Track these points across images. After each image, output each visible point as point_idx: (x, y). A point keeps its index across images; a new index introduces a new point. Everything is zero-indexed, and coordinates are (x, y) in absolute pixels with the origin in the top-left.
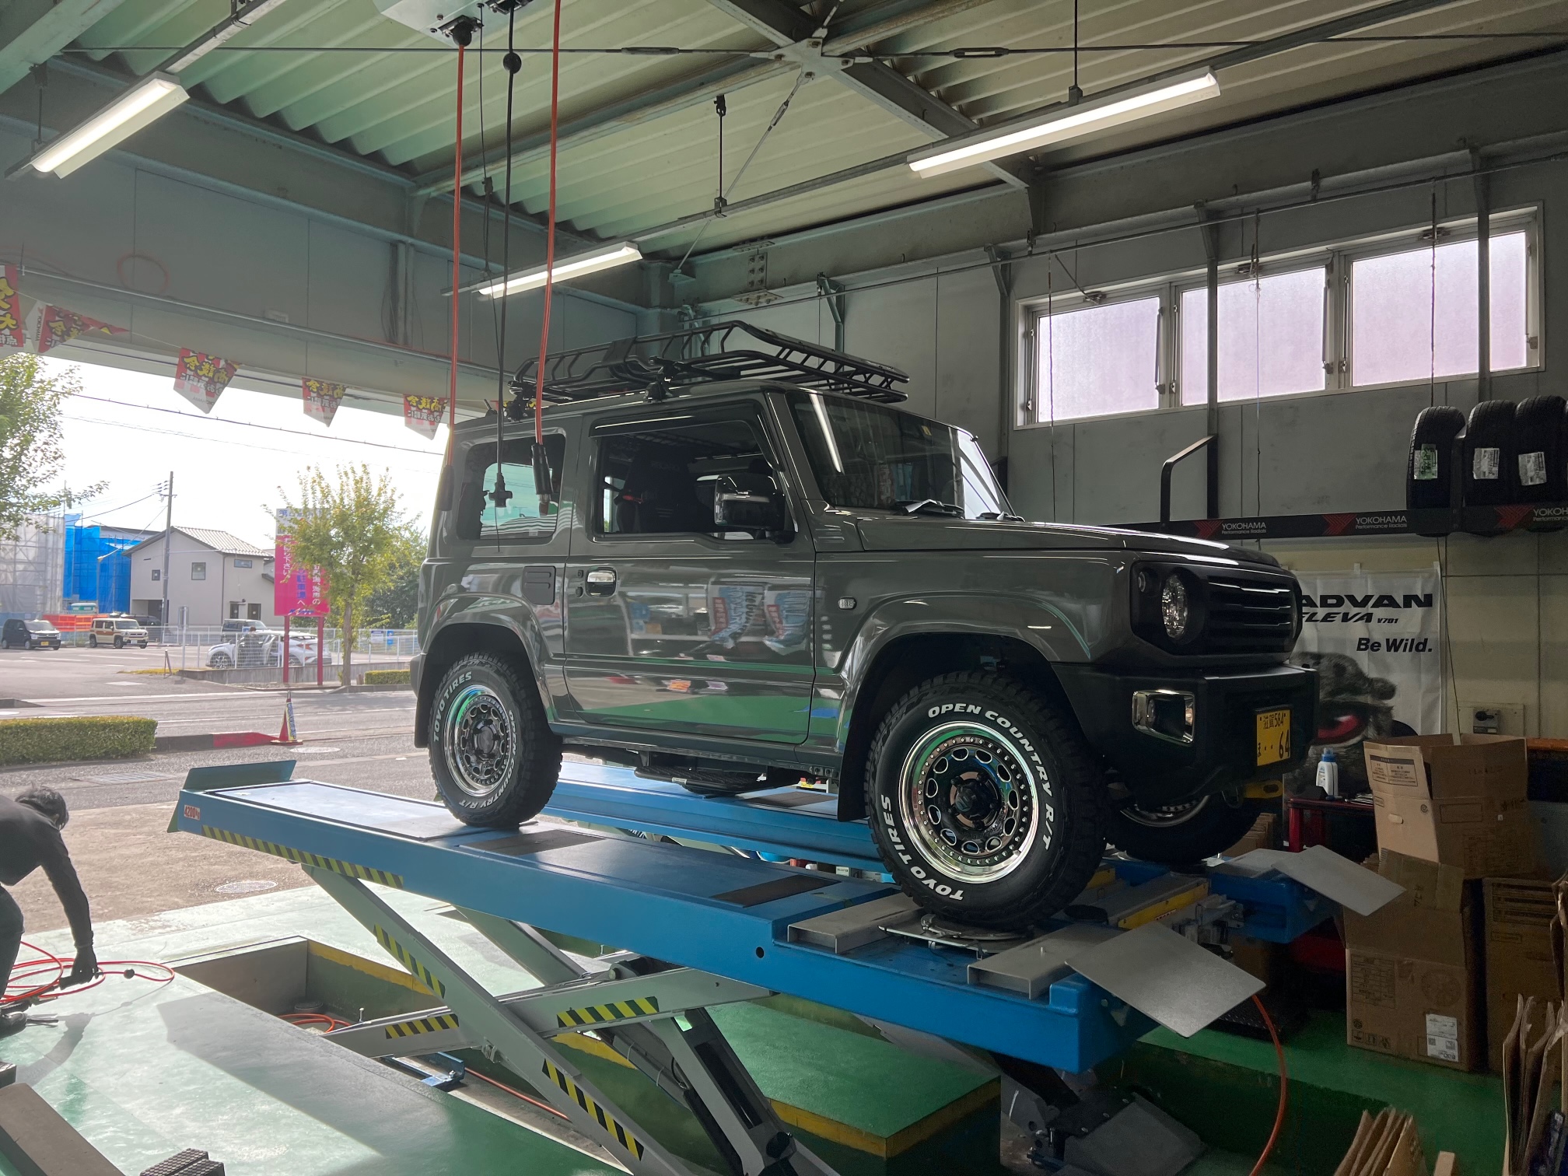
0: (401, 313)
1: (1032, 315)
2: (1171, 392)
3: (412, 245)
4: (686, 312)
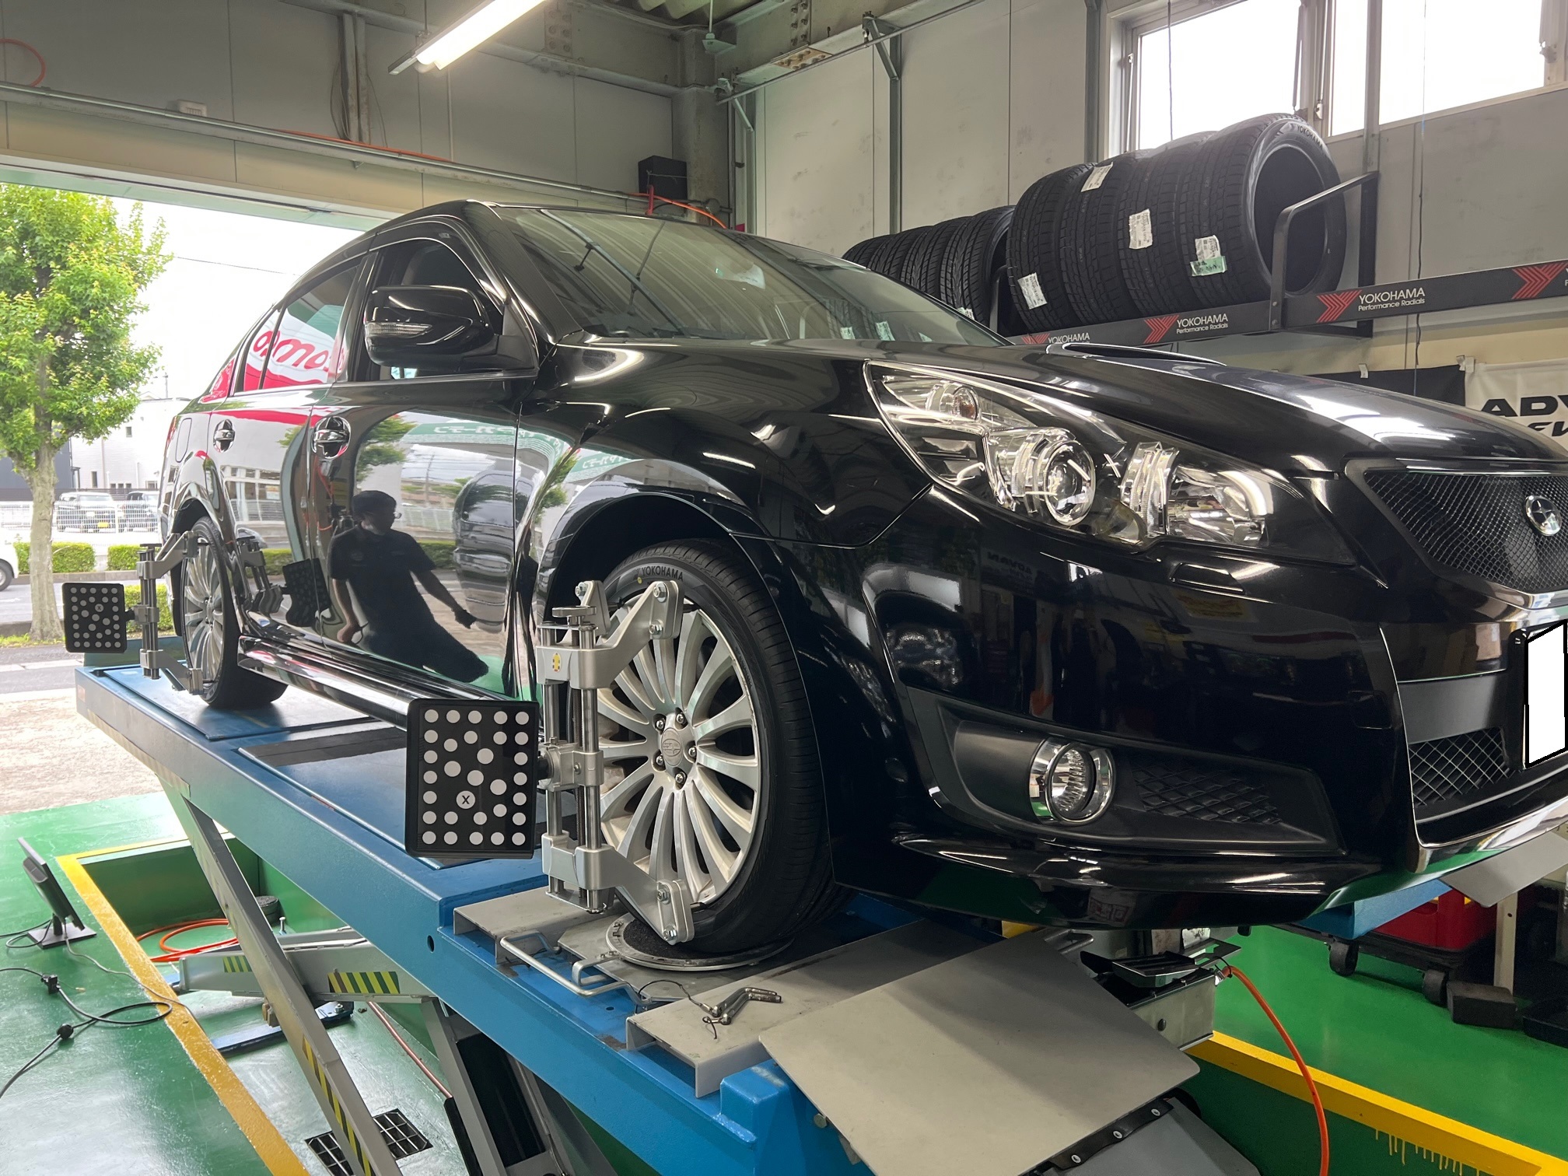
0: (352, 102)
1: (1131, 32)
2: (1316, 117)
3: (360, 15)
4: (723, 87)
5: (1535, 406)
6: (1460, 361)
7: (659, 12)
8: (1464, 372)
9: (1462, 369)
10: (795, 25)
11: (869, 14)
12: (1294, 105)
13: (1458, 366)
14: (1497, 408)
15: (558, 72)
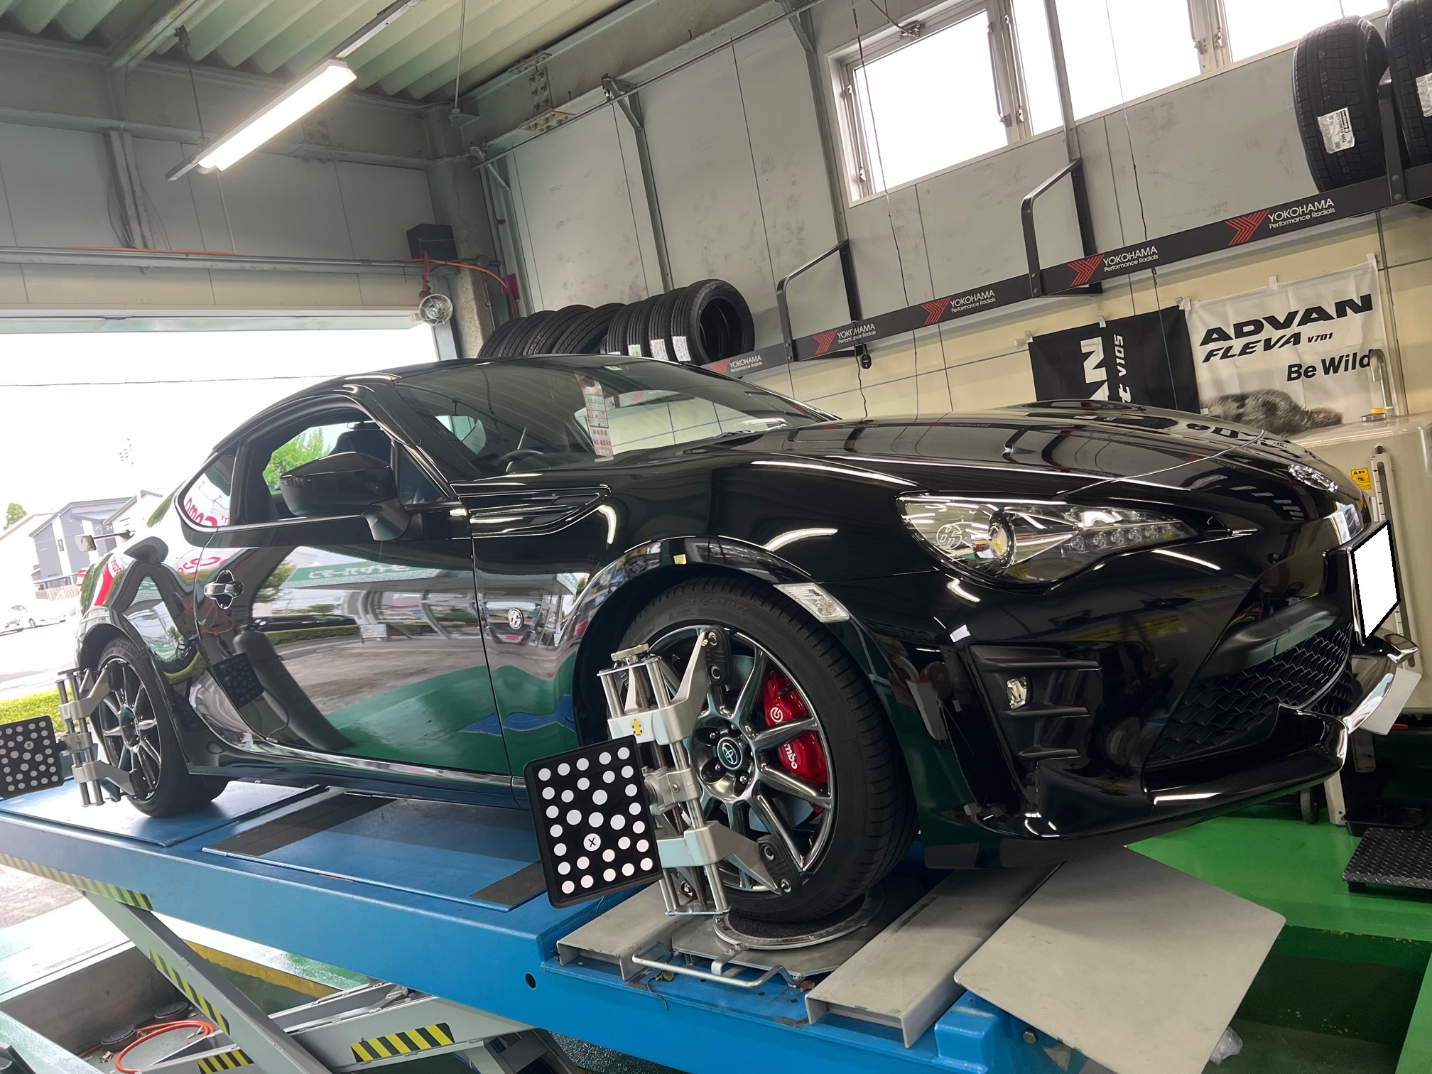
0: (131, 211)
1: (846, 68)
2: (1019, 121)
3: (126, 130)
4: (474, 155)
5: (1246, 329)
6: (1179, 302)
7: (403, 95)
8: (1184, 310)
9: (1180, 308)
10: (535, 92)
11: (606, 76)
12: (1000, 113)
13: (1178, 306)
14: (1215, 336)
15: (320, 159)
